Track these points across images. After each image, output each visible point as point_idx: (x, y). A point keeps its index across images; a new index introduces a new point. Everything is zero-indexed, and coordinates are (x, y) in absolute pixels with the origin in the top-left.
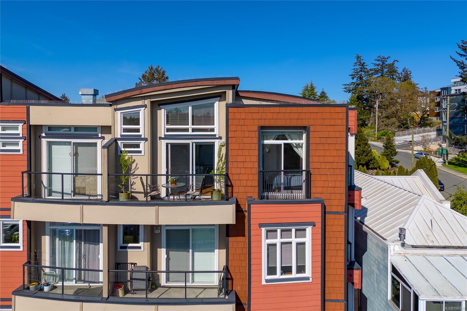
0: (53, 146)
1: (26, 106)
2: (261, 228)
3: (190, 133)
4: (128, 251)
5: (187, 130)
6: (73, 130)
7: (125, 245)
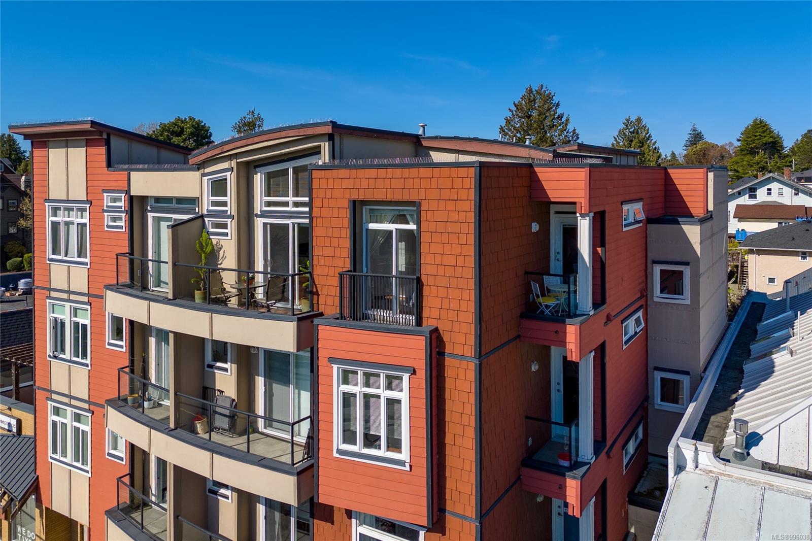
0: (161, 222)
1: (127, 173)
2: (332, 365)
3: (290, 208)
4: (215, 373)
5: (286, 204)
6: (174, 201)
7: (212, 363)
